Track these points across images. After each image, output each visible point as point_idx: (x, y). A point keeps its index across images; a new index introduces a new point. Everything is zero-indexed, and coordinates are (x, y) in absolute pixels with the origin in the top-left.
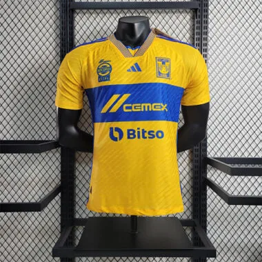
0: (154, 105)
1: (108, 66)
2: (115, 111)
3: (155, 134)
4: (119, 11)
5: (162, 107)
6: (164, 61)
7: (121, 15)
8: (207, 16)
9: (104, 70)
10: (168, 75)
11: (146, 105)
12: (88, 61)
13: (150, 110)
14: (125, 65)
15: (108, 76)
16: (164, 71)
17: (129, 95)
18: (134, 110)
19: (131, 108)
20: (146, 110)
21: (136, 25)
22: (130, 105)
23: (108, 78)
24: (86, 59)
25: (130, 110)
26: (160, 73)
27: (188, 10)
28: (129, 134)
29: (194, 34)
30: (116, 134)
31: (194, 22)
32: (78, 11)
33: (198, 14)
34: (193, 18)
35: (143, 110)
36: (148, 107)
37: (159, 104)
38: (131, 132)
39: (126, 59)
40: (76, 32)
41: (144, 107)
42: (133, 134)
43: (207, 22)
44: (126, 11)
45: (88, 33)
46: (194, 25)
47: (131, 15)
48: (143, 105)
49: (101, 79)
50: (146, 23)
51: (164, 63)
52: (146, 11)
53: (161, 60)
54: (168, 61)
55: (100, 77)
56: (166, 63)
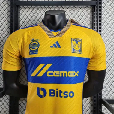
0: (69, 72)
1: (37, 43)
2: (41, 76)
3: (68, 94)
4: (47, 7)
5: (74, 74)
6: (77, 41)
7: (48, 10)
8: (101, 10)
9: (34, 46)
10: (80, 51)
11: (64, 72)
12: (23, 39)
13: (67, 76)
14: (49, 43)
15: (37, 51)
16: (77, 48)
17: (51, 64)
18: (55, 76)
19: (52, 74)
20: (64, 76)
21: (57, 16)
22: (52, 72)
23: (36, 52)
24: (22, 38)
25: (52, 76)
26: (74, 50)
27: (89, 7)
28: (50, 93)
29: (93, 21)
30: (42, 93)
31: (93, 13)
32: (21, 7)
33: (96, 9)
34: (92, 11)
35: (61, 76)
36: (65, 74)
37: (73, 72)
38: (52, 92)
39: (50, 39)
40: (20, 20)
41: (62, 74)
42: (54, 93)
43: (101, 14)
44: (51, 7)
45: (28, 20)
46: (93, 16)
47: (54, 9)
48: (61, 72)
49: (31, 52)
50: (63, 15)
51: (77, 42)
52: (63, 7)
53: (75, 40)
54: (80, 41)
55: (31, 51)
56: (79, 43)
